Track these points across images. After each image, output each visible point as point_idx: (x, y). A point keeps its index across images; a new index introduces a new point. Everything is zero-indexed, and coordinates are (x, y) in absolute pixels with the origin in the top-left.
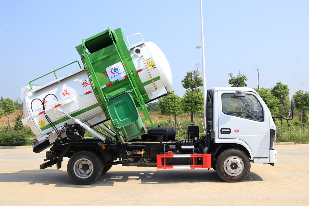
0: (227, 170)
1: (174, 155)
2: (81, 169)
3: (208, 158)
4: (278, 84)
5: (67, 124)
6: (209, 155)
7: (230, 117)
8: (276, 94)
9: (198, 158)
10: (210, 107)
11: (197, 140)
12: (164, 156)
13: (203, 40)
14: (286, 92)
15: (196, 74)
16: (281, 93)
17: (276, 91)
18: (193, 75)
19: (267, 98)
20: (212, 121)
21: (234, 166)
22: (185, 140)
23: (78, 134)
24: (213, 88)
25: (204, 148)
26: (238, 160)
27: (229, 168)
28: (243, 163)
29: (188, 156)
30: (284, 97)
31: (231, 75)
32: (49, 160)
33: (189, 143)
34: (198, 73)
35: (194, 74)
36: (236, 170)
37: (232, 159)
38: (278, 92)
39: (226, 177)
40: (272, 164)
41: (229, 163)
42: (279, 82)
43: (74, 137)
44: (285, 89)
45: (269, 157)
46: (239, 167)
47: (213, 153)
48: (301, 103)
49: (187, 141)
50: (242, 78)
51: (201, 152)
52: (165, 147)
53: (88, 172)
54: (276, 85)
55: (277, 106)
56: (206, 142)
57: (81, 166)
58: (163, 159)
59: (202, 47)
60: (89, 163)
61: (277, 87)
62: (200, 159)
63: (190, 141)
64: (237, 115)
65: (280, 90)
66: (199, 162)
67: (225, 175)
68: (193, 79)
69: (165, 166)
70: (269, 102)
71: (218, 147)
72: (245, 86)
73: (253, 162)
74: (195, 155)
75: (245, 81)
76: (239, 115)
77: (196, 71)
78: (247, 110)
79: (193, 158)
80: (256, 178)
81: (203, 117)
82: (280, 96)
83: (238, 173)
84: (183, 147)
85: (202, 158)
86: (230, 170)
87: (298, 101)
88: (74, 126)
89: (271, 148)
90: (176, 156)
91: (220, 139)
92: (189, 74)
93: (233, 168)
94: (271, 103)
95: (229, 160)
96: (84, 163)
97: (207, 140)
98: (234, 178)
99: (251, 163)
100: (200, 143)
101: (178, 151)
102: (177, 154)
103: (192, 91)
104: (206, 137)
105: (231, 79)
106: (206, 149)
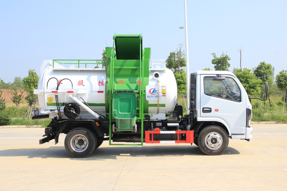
0: (208, 144)
1: (161, 131)
2: (77, 144)
3: (190, 134)
4: (262, 64)
5: (65, 103)
6: (192, 132)
7: (211, 98)
8: (260, 74)
9: (182, 134)
10: (193, 89)
11: (181, 118)
12: (152, 132)
13: (186, 21)
14: (269, 72)
15: (179, 54)
16: (264, 73)
17: (259, 71)
18: (176, 56)
19: (249, 78)
20: (195, 101)
21: (214, 141)
22: (170, 118)
23: (74, 112)
24: (196, 71)
25: (187, 125)
26: (218, 136)
27: (210, 143)
28: (222, 138)
29: (174, 132)
30: (268, 76)
31: (214, 55)
32: (47, 136)
33: (174, 121)
34: (181, 53)
35: (178, 54)
36: (215, 144)
37: (212, 135)
38: (261, 72)
39: (207, 150)
40: (248, 140)
41: (210, 138)
42: (263, 62)
43: (71, 115)
44: (269, 68)
45: (245, 133)
46: (218, 142)
47: (195, 130)
48: (284, 83)
49: (172, 119)
50: (225, 58)
51: (185, 129)
52: (153, 124)
53: (83, 146)
54: (260, 64)
55: (260, 86)
56: (189, 120)
57: (76, 142)
58: (151, 135)
59: (185, 28)
60: (85, 138)
61: (261, 66)
62: (184, 135)
63: (175, 119)
64: (217, 96)
65: (264, 70)
66: (183, 138)
67: (205, 149)
68: (176, 59)
69: (152, 141)
70: (251, 82)
71: (200, 125)
72: (228, 66)
73: (231, 138)
74: (180, 131)
75: (228, 61)
76: (219, 96)
77: (179, 51)
78: (227, 91)
79: (177, 134)
80: (233, 152)
81: (186, 97)
82: (264, 75)
83: (217, 147)
84: (169, 124)
85: (185, 134)
86: (211, 145)
87: (281, 81)
88: (71, 105)
89: (247, 126)
90: (162, 132)
91: (201, 117)
92: (172, 55)
93: (213, 143)
94: (253, 84)
95: (210, 136)
96: (79, 138)
97: (190, 118)
98: (213, 151)
99: (229, 139)
100: (184, 121)
101: (164, 128)
102: (163, 130)
103: (175, 71)
104: (189, 115)
105: (214, 59)
106: (189, 126)
